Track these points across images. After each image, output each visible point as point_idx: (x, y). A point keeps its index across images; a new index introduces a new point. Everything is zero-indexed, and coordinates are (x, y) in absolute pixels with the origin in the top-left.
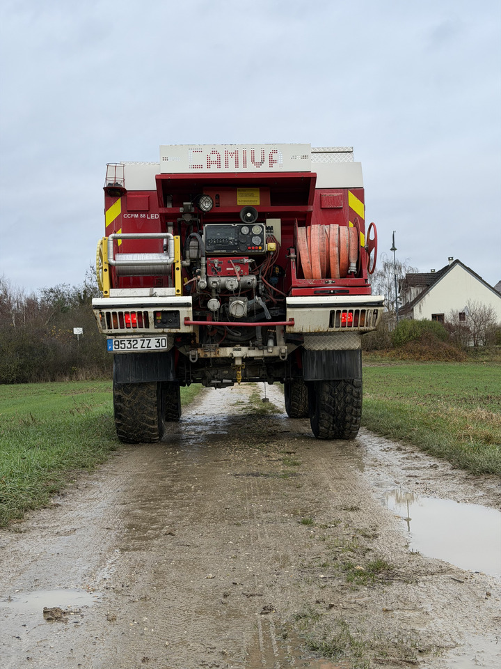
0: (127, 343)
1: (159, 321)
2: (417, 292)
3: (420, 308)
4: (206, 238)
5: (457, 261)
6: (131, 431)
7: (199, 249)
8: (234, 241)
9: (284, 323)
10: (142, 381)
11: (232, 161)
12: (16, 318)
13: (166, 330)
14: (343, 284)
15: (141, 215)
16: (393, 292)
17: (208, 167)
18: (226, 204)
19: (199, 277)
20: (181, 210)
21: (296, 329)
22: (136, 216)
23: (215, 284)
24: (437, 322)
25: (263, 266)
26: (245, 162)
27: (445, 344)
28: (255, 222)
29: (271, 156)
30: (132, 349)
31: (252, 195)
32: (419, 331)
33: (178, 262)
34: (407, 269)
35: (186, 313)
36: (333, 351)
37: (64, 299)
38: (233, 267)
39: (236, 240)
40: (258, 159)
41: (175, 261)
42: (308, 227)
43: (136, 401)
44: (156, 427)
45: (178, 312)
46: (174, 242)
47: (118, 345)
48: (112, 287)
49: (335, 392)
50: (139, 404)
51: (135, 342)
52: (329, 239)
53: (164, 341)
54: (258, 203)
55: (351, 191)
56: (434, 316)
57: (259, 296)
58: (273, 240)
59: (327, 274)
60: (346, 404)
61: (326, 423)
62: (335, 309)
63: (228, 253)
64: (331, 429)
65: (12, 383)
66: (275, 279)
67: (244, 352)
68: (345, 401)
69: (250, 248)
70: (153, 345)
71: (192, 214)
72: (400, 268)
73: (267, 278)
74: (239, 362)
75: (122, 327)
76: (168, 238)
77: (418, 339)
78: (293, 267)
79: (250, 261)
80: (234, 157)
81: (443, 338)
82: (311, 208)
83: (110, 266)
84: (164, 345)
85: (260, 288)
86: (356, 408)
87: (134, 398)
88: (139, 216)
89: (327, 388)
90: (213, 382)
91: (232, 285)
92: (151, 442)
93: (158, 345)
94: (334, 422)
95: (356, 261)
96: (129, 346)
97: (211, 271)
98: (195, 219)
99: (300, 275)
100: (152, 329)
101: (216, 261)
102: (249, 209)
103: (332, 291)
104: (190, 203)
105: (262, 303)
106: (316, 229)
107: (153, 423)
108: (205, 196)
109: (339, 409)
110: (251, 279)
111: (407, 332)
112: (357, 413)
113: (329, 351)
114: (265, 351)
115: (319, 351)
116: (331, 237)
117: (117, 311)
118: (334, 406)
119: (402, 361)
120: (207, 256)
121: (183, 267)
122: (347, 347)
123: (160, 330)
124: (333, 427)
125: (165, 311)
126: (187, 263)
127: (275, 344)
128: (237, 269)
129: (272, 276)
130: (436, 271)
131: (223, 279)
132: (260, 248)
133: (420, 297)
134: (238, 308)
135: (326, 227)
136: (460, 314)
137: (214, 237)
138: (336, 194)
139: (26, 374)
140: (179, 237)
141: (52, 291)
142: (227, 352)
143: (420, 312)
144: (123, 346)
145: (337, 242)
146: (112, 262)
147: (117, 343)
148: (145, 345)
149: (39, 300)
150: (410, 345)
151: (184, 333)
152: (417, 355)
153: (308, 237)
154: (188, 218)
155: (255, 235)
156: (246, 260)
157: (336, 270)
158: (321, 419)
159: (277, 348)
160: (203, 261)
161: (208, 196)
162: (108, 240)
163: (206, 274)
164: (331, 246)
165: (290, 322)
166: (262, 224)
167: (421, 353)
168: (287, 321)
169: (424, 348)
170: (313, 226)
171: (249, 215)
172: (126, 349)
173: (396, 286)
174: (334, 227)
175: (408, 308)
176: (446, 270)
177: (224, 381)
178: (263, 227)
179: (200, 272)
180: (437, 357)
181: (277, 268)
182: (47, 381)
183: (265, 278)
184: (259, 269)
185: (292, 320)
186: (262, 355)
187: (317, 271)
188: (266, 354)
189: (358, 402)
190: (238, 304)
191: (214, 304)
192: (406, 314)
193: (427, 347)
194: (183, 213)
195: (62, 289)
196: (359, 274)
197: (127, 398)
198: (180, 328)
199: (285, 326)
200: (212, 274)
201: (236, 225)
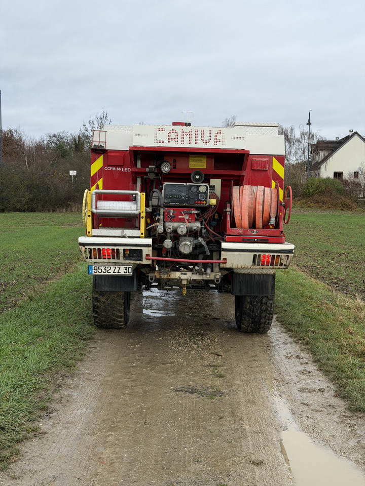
0: (103, 268)
1: (127, 255)
2: (324, 155)
3: (325, 167)
4: (165, 193)
5: (356, 133)
6: (104, 322)
7: (159, 199)
8: (185, 197)
9: (219, 261)
10: (114, 290)
11: (186, 139)
12: (28, 159)
13: (132, 262)
14: (265, 234)
15: (118, 168)
16: (306, 154)
17: (169, 142)
18: (181, 166)
19: (158, 223)
20: (147, 170)
21: (228, 265)
22: (114, 169)
23: (169, 230)
24: (337, 180)
25: (206, 215)
26: (196, 140)
27: (342, 197)
28: (202, 183)
29: (216, 136)
30: (107, 273)
31: (201, 161)
32: (324, 186)
33: (143, 212)
34: (318, 137)
35: (147, 251)
36: (255, 274)
37: (64, 142)
38: (183, 216)
39: (187, 196)
40: (206, 138)
41: (141, 212)
42: (241, 187)
43: (109, 302)
44: (123, 319)
45: (142, 250)
46: (141, 197)
47: (97, 270)
48: (93, 228)
49: (254, 302)
50: (111, 304)
51: (109, 268)
52: (256, 199)
53: (130, 269)
54: (205, 167)
55: (275, 157)
56: (335, 174)
57: (202, 237)
58: (213, 196)
59: (253, 225)
60: (262, 311)
61: (246, 323)
62: (257, 254)
63: (179, 205)
64: (250, 327)
65: (24, 211)
66: (214, 223)
67: (189, 276)
68: (261, 309)
69: (197, 202)
70: (122, 271)
71: (155, 173)
72: (313, 137)
73: (209, 224)
74: (184, 282)
75: (100, 258)
76: (136, 194)
77: (321, 193)
78: (228, 219)
79: (196, 212)
80: (188, 135)
81: (341, 192)
82: (244, 173)
83: (93, 213)
84: (130, 272)
85: (203, 232)
86: (269, 314)
87: (107, 300)
88: (116, 169)
89: (249, 300)
90: (165, 287)
91: (182, 231)
92: (119, 328)
93: (126, 271)
94: (252, 323)
95: (275, 217)
96: (105, 271)
97: (167, 218)
98: (157, 177)
99: (233, 225)
100: (122, 260)
101: (171, 210)
102: (198, 172)
103: (256, 240)
104: (154, 167)
105: (204, 243)
106: (247, 189)
107: (121, 317)
108: (165, 161)
109: (256, 314)
110: (197, 225)
111: (314, 187)
112: (269, 317)
113: (251, 274)
114: (204, 276)
115: (244, 274)
116: (258, 197)
117: (97, 247)
118: (253, 312)
119: (309, 208)
120: (165, 206)
121: (147, 213)
122: (265, 272)
123: (128, 262)
124: (251, 326)
125: (132, 249)
126: (150, 210)
127: (212, 271)
128: (186, 217)
129: (213, 220)
130: (340, 139)
131: (176, 224)
132: (205, 202)
133: (326, 159)
134: (186, 246)
135: (254, 188)
136: (355, 172)
137: (170, 193)
138: (264, 159)
139: (34, 206)
140: (144, 194)
141: (55, 136)
142: (176, 275)
143: (326, 170)
144: (100, 271)
145: (261, 202)
146: (95, 211)
147: (96, 268)
148: (116, 271)
149: (45, 142)
150: (316, 197)
151: (145, 264)
152: (321, 204)
153: (241, 195)
154: (152, 176)
155: (201, 193)
156: (194, 212)
157: (259, 223)
158: (243, 320)
159: (213, 274)
160: (162, 211)
161: (168, 162)
162: (92, 194)
163: (164, 220)
164: (257, 204)
165: (223, 261)
166: (207, 184)
167: (324, 203)
168: (221, 261)
169: (326, 199)
170: (245, 186)
171: (197, 177)
172: (102, 273)
173: (309, 150)
174: (261, 188)
175: (316, 166)
176: (347, 139)
177: (174, 287)
178: (207, 187)
179: (159, 219)
180: (335, 206)
181: (216, 215)
182: (49, 211)
183: (207, 224)
184: (203, 216)
185: (225, 259)
186: (201, 278)
187: (246, 222)
188: (205, 278)
189: (270, 310)
190: (186, 244)
191: (168, 243)
192: (315, 170)
193: (329, 198)
194: (149, 172)
195: (63, 135)
196: (277, 226)
197: (102, 300)
198: (142, 261)
199: (219, 263)
200: (168, 220)
201: (188, 184)
